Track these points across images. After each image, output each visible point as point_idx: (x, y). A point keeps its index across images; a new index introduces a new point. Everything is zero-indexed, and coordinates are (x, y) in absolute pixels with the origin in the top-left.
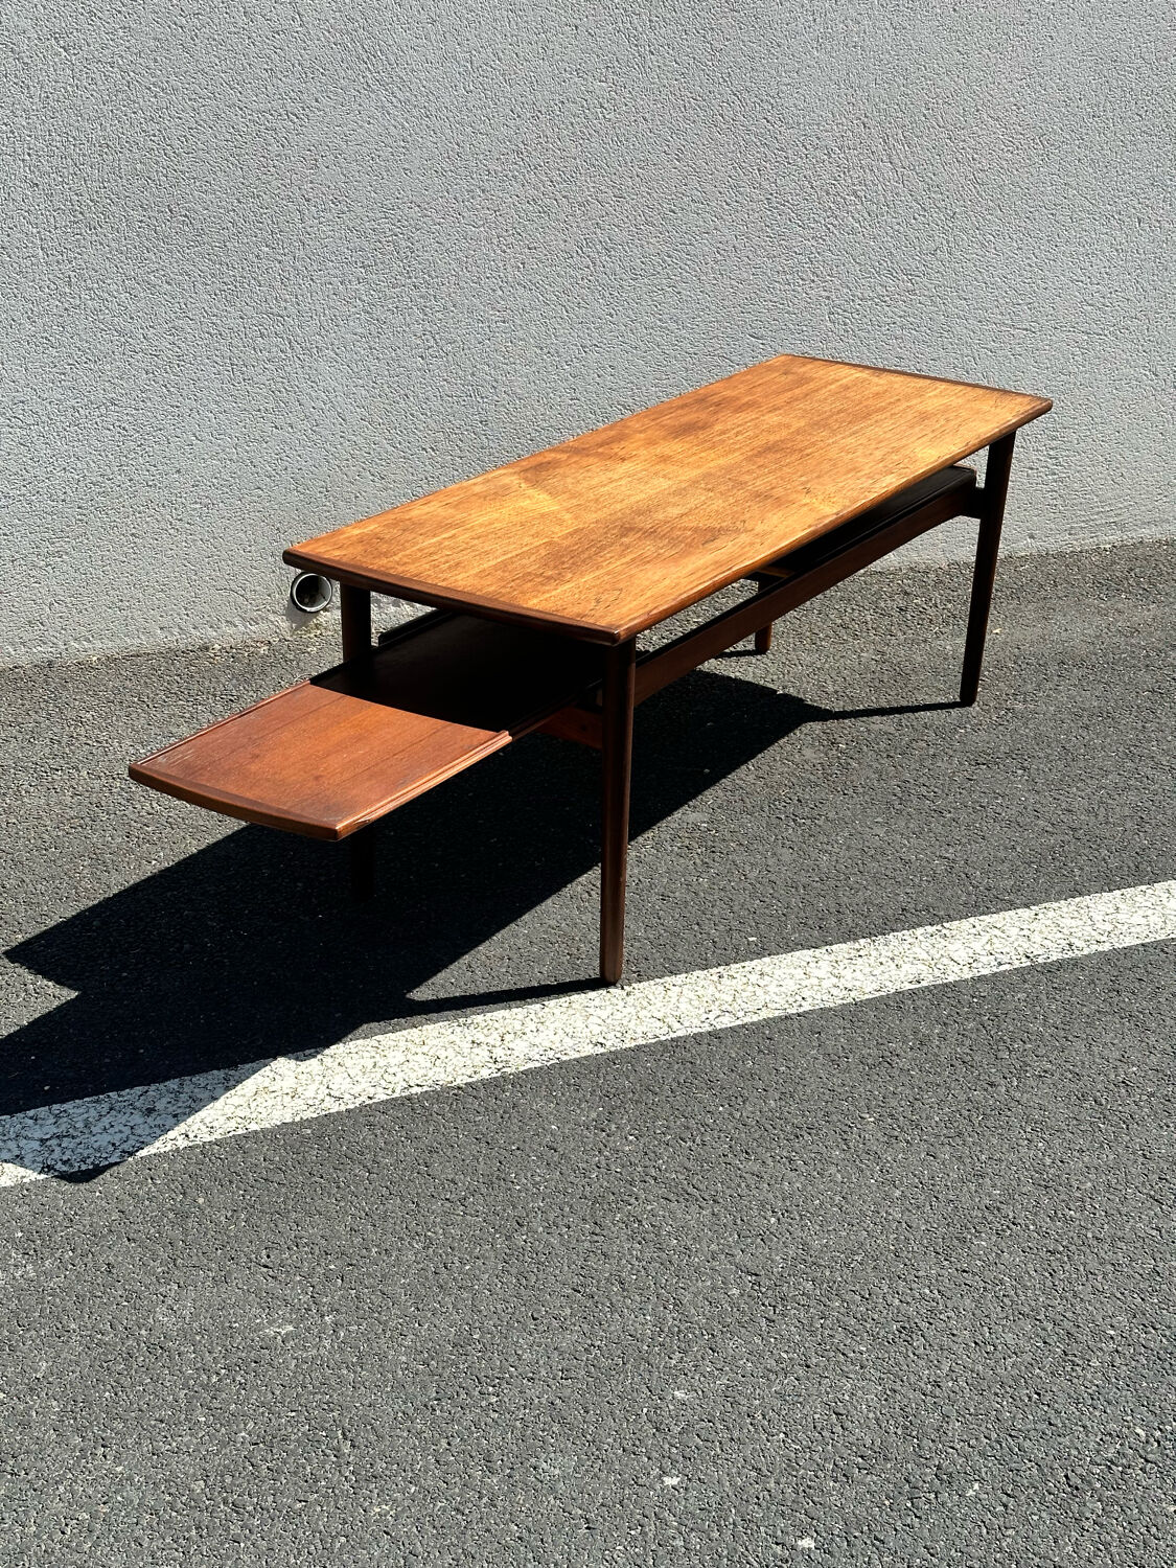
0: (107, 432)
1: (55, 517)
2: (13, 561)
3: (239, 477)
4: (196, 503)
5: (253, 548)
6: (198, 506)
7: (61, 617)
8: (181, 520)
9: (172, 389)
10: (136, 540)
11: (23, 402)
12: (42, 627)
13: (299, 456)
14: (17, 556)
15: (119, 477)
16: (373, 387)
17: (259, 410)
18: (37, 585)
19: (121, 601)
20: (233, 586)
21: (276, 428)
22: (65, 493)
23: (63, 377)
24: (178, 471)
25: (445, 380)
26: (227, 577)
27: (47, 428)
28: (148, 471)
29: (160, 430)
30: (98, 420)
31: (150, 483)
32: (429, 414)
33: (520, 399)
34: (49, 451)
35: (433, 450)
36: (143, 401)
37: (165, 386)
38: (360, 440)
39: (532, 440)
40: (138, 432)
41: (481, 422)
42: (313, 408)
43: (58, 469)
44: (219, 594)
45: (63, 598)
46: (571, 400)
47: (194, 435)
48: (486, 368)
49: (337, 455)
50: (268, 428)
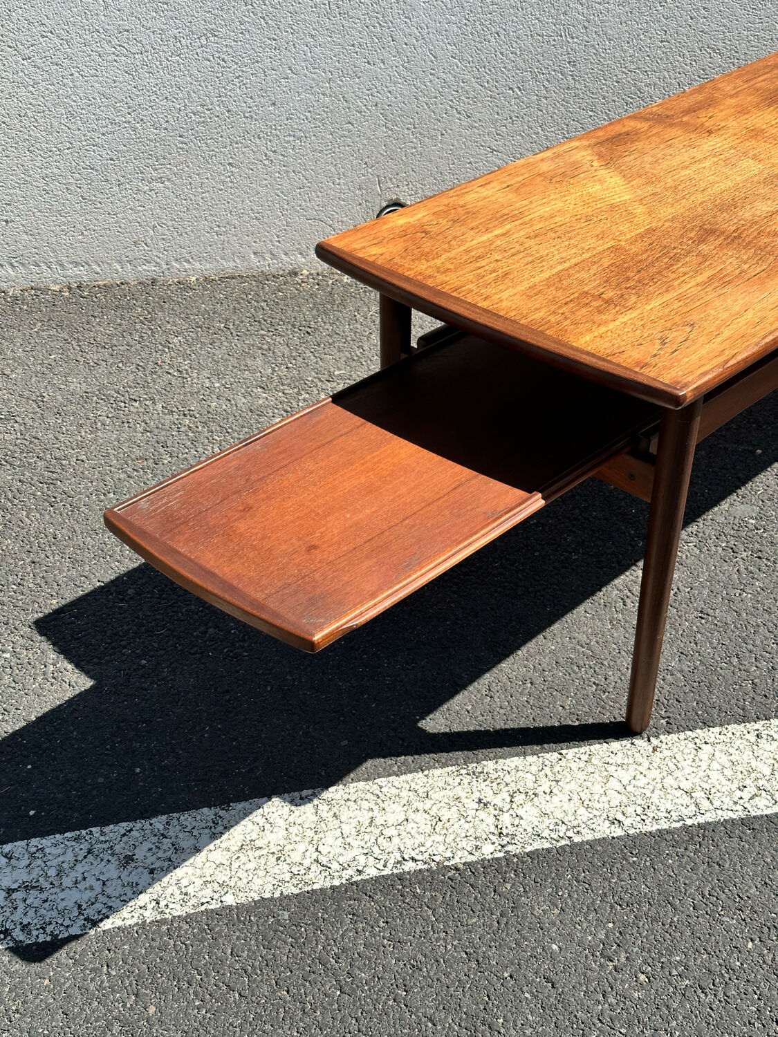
0: (207, 62)
1: (158, 144)
2: (119, 185)
3: (331, 112)
4: (290, 135)
5: (342, 181)
6: (292, 138)
7: (163, 239)
8: (275, 151)
9: (270, 22)
10: (233, 169)
11: (128, 31)
12: (146, 248)
13: (390, 92)
14: (122, 180)
15: (218, 108)
16: (466, 24)
17: (353, 45)
18: (142, 209)
19: (219, 226)
20: (322, 216)
21: (369, 63)
22: (167, 121)
23: (165, 6)
24: (274, 104)
25: (537, 19)
26: (317, 208)
27: (150, 57)
28: (245, 103)
29: (258, 62)
30: (198, 51)
31: (247, 115)
32: (518, 53)
33: (610, 40)
34: (152, 80)
35: (520, 90)
36: (242, 33)
37: (264, 18)
38: (450, 78)
39: (618, 82)
40: (237, 64)
41: (569, 62)
42: (406, 44)
43: (160, 98)
44: (309, 224)
45: (164, 222)
46: (662, 42)
47: (290, 68)
48: (580, 7)
49: (426, 92)
50: (361, 63)
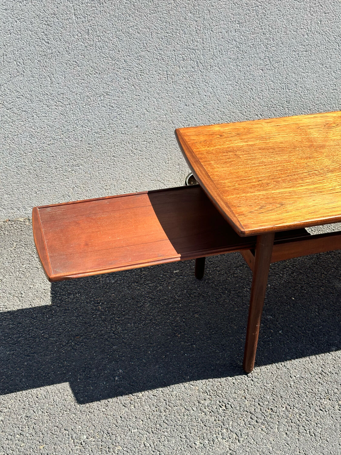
0: (103, 108)
1: (77, 148)
2: (56, 169)
3: (166, 130)
4: (144, 141)
5: (170, 162)
6: (145, 143)
7: (78, 193)
8: (136, 149)
9: (137, 87)
10: (115, 159)
11: (63, 94)
12: (69, 198)
13: (196, 119)
14: (58, 166)
15: (108, 130)
16: (236, 85)
17: (179, 97)
18: (67, 179)
19: (106, 186)
20: (159, 178)
21: (186, 105)
22: (82, 137)
23: (83, 81)
24: (137, 127)
25: (272, 81)
26: (156, 175)
27: (74, 106)
28: (122, 126)
29: (130, 107)
30: (99, 102)
31: (123, 132)
32: (261, 98)
33: (308, 90)
34: (75, 117)
35: (261, 115)
36: (122, 93)
37: (133, 85)
38: (226, 111)
39: (310, 110)
40: (119, 108)
41: (287, 102)
42: (205, 96)
43: (79, 126)
44: (152, 182)
45: (79, 185)
46: (333, 90)
47: (146, 109)
48: (294, 75)
49: (214, 118)
50: (182, 106)
